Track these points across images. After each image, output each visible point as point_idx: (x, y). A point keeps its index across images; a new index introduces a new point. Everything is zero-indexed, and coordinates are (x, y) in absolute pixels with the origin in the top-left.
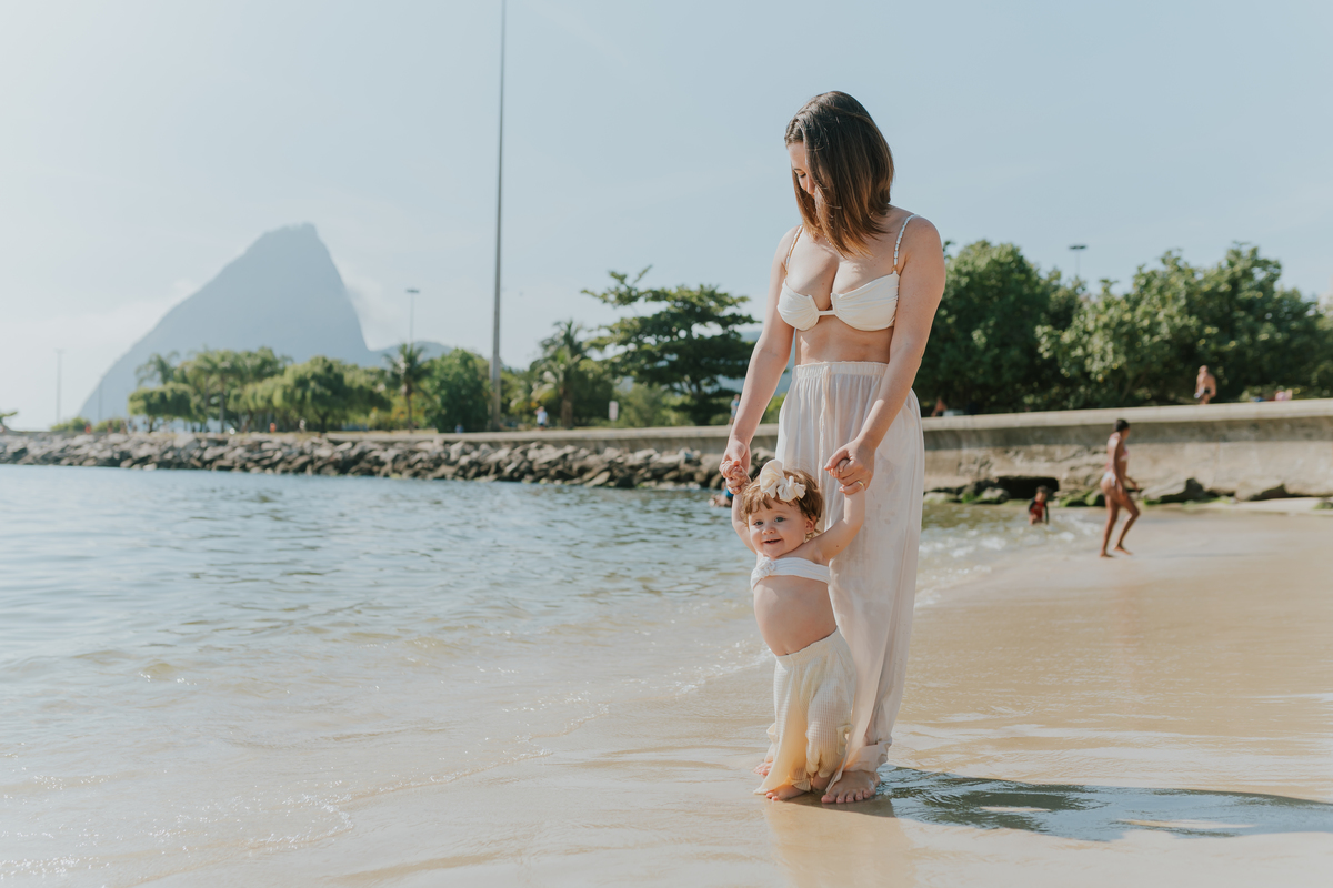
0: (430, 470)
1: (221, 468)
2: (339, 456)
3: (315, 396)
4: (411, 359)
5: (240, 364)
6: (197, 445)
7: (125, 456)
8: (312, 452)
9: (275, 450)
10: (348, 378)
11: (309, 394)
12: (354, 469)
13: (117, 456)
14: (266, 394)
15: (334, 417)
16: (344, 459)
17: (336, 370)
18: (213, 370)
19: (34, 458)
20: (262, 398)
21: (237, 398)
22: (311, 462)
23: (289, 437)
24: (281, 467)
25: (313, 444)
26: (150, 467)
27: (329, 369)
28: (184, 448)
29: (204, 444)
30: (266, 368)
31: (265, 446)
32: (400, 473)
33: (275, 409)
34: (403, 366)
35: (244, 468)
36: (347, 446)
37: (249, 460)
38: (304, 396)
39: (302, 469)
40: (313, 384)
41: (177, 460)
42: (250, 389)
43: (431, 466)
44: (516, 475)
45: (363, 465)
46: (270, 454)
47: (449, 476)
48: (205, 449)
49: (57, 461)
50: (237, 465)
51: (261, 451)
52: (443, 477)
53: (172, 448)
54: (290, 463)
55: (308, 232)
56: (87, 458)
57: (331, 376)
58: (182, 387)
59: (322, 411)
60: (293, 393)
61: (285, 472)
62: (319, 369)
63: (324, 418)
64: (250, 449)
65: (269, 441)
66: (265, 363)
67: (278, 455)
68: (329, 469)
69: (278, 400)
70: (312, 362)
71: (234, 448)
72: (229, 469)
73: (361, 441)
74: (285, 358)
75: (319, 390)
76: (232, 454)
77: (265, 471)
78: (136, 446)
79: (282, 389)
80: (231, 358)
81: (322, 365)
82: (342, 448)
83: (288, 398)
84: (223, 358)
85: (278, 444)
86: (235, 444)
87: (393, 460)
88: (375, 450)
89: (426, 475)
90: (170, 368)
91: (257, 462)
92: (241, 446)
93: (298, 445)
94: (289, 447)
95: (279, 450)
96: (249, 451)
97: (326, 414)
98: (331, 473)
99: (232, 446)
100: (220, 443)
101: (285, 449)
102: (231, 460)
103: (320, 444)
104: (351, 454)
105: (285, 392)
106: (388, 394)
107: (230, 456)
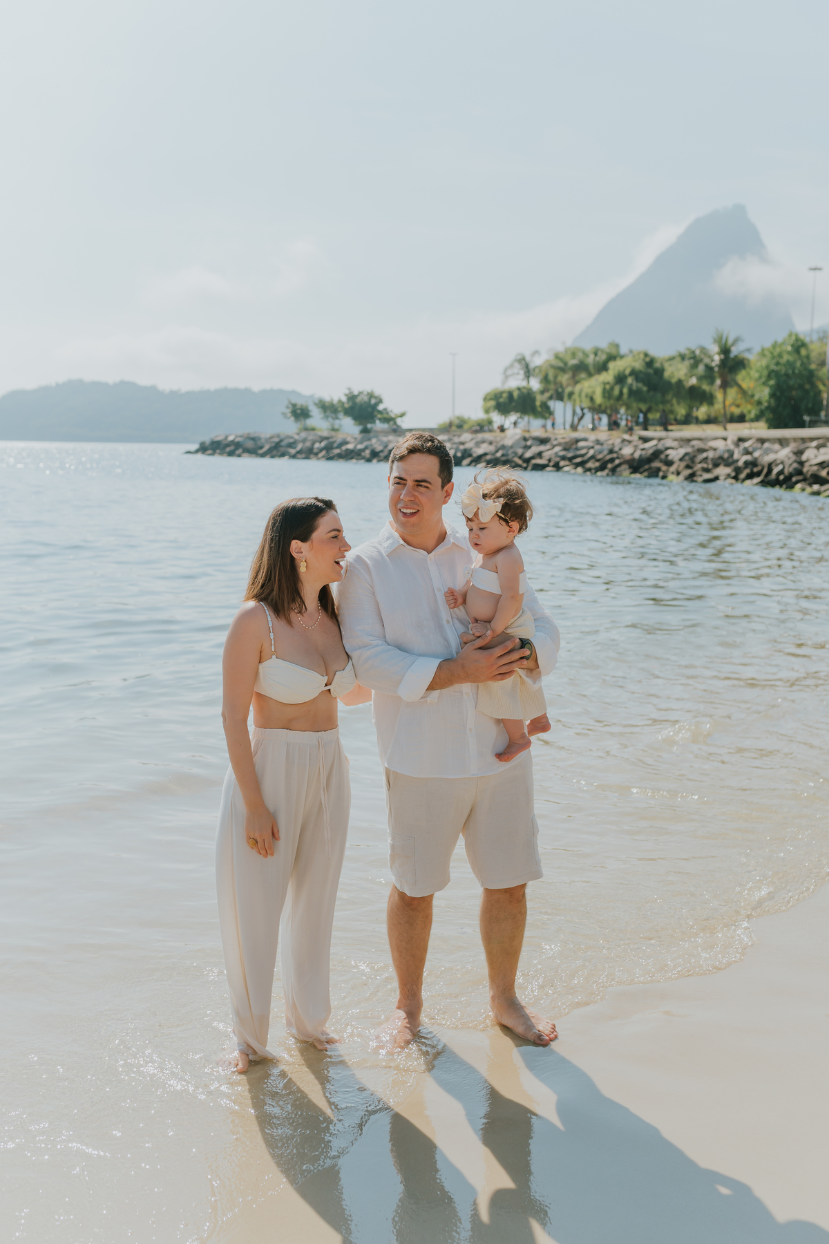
0: (707, 470)
1: (536, 467)
2: (638, 454)
3: (632, 393)
4: (725, 351)
5: (586, 361)
6: (523, 443)
7: (467, 453)
9: (589, 448)
10: (667, 371)
11: (625, 391)
12: (647, 467)
13: (459, 454)
14: (590, 391)
17: (657, 363)
18: (566, 367)
22: (612, 460)
25: (624, 440)
26: (482, 465)
27: (650, 363)
28: (512, 447)
29: (529, 443)
31: (581, 444)
32: (678, 474)
34: (717, 358)
35: (557, 467)
36: (651, 443)
37: (563, 458)
38: (621, 393)
39: (602, 468)
40: (630, 380)
41: (504, 458)
43: (710, 466)
44: (782, 477)
45: (656, 464)
46: (583, 452)
47: (722, 478)
48: (530, 447)
50: (552, 464)
51: (577, 449)
52: (716, 479)
53: (503, 447)
55: (738, 213)
57: (651, 371)
59: (644, 407)
60: (612, 389)
61: (589, 470)
62: (639, 365)
64: (567, 446)
65: (585, 440)
67: (591, 452)
68: (625, 467)
69: (599, 399)
70: (635, 357)
71: (554, 446)
72: (543, 467)
75: (635, 386)
76: (549, 453)
77: (575, 468)
78: (478, 444)
79: (602, 386)
80: (580, 355)
81: (644, 360)
82: (647, 445)
83: (607, 395)
84: (574, 355)
85: (593, 442)
86: (555, 443)
87: (681, 460)
88: (672, 448)
89: (701, 476)
90: (532, 366)
91: (570, 459)
92: (559, 444)
93: (610, 442)
94: (602, 444)
95: (593, 447)
96: (565, 449)
97: (649, 410)
98: (625, 471)
99: (552, 444)
100: (543, 441)
101: (598, 447)
102: (548, 458)
103: (630, 442)
104: (651, 451)
105: (604, 389)
106: (705, 387)
107: (547, 455)
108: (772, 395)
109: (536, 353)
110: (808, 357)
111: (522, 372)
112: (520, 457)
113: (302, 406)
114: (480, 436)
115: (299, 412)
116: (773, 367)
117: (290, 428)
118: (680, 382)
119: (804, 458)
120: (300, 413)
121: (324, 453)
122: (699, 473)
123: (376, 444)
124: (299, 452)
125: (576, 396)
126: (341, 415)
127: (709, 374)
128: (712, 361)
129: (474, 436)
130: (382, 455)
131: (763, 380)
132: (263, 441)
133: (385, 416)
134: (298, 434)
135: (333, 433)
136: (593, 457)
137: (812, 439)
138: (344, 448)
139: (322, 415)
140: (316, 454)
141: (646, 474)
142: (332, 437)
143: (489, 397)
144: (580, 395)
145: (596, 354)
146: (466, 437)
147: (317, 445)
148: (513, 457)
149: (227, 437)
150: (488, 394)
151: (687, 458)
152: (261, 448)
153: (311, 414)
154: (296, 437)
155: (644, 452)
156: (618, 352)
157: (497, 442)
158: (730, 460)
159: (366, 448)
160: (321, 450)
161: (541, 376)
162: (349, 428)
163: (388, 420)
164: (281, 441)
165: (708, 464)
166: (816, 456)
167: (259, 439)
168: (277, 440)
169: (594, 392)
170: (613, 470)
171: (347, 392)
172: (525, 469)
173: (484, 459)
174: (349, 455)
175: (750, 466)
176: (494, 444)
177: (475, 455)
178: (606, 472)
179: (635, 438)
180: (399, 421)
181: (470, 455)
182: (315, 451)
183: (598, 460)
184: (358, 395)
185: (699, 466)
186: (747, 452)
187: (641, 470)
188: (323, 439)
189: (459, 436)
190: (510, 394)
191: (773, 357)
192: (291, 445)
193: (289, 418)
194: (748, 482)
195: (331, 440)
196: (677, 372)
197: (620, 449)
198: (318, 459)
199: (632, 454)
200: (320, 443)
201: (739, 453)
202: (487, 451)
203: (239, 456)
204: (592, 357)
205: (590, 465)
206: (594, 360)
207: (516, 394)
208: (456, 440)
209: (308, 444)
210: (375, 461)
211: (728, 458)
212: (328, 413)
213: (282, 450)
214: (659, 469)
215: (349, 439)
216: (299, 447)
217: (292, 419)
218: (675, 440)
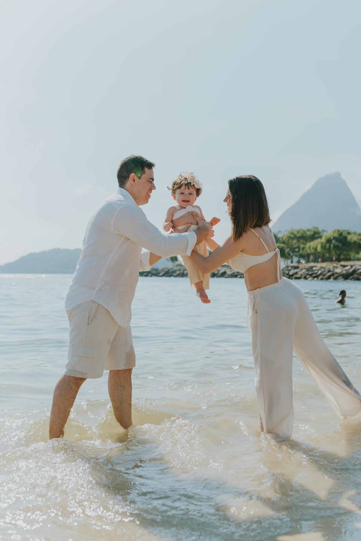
1: (296, 278)
2: (344, 272)
3: (335, 247)
5: (305, 235)
6: (287, 269)
8: (334, 270)
9: (318, 270)
10: (349, 237)
11: (332, 246)
12: (351, 277)
14: (314, 246)
15: (344, 255)
16: (347, 273)
17: (344, 234)
18: (295, 237)
19: (228, 275)
20: (313, 248)
21: (303, 248)
22: (333, 275)
23: (324, 265)
24: (321, 277)
25: (334, 267)
27: (341, 234)
29: (290, 268)
30: (315, 235)
31: (314, 269)
33: (319, 253)
35: (305, 278)
36: (349, 267)
37: (308, 274)
38: (330, 247)
39: (329, 278)
40: (333, 241)
42: (308, 244)
45: (355, 276)
46: (316, 272)
48: (290, 270)
49: (236, 276)
50: (303, 277)
51: (313, 271)
54: (324, 275)
55: (338, 176)
57: (342, 238)
58: (282, 245)
59: (338, 252)
60: (325, 245)
61: (322, 279)
62: (336, 235)
63: (339, 256)
64: (308, 270)
65: (317, 266)
66: (315, 233)
67: (320, 272)
68: (340, 277)
69: (319, 249)
70: (333, 232)
71: (302, 270)
72: (299, 278)
73: (355, 265)
74: (323, 231)
75: (336, 244)
77: (314, 279)
80: (301, 232)
82: (346, 268)
83: (323, 247)
84: (298, 232)
91: (311, 275)
92: (304, 269)
93: (328, 267)
94: (324, 268)
95: (320, 270)
97: (340, 254)
98: (341, 279)
99: (300, 269)
100: (296, 268)
101: (322, 270)
103: (337, 267)
104: (350, 271)
105: (322, 245)
107: (300, 273)
120: (174, 259)
130: (218, 275)
136: (321, 274)
145: (309, 232)
152: (159, 273)
155: (348, 271)
164: (169, 270)
168: (167, 270)
178: (332, 279)
187: (349, 278)
196: (353, 238)
199: (342, 272)
209: (182, 271)
213: (170, 274)
214: (359, 277)
216: (178, 273)
217: (171, 261)
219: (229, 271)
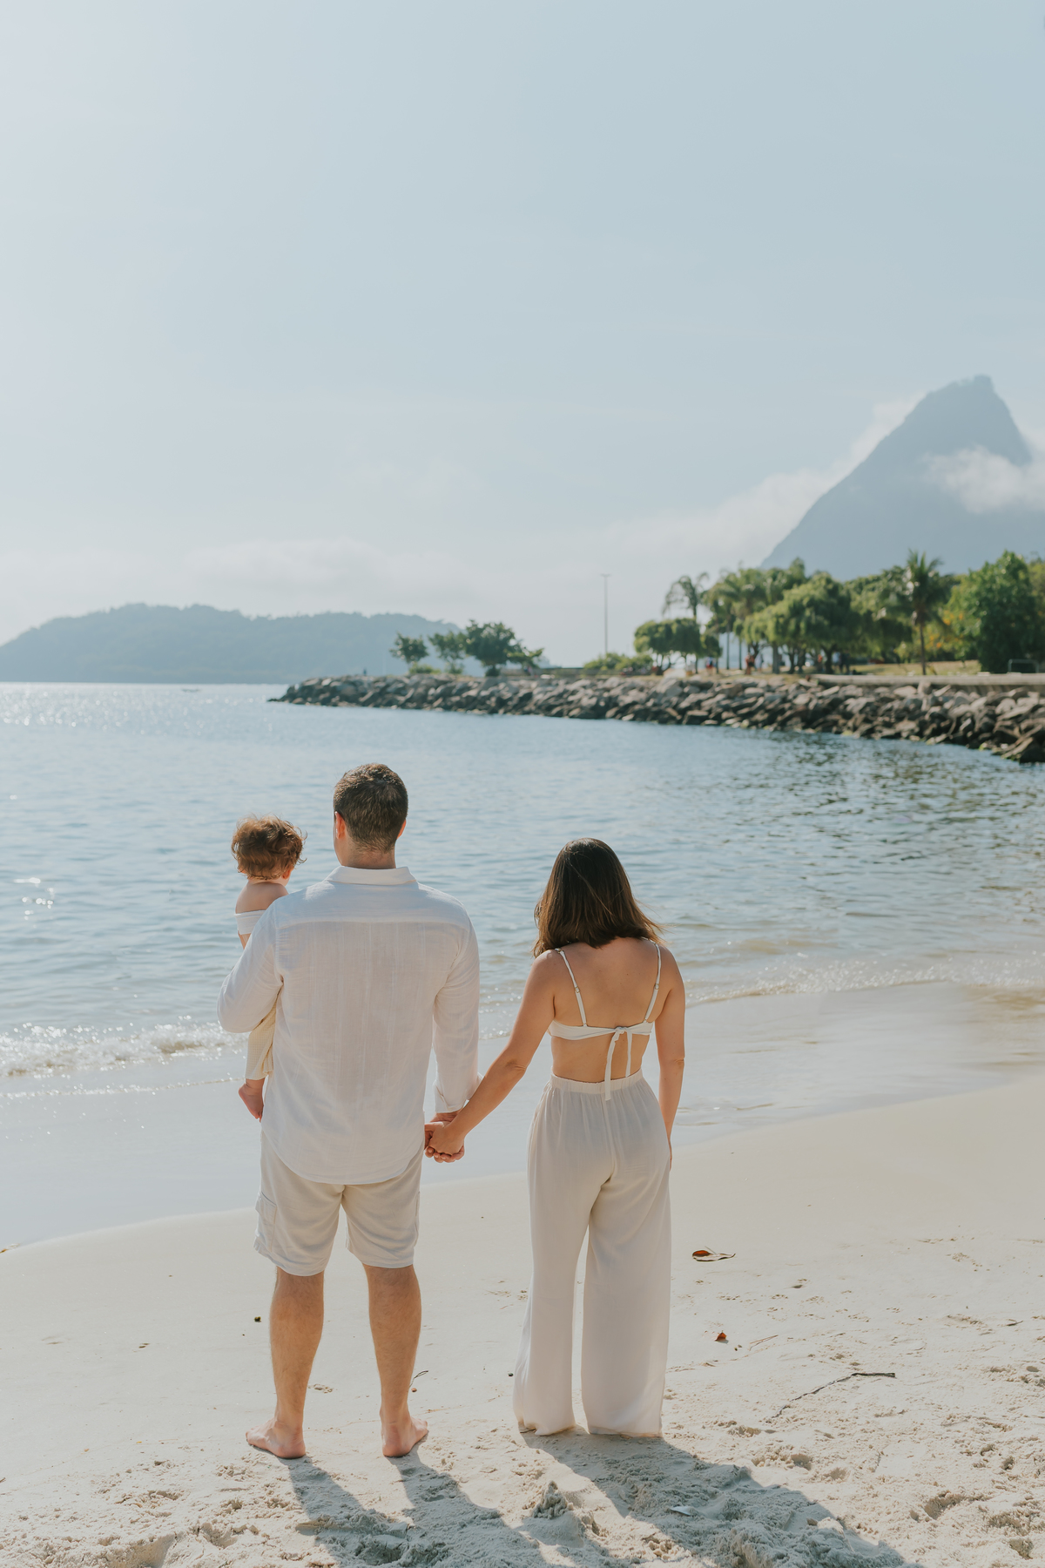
0: (888, 725)
1: (692, 720)
2: (815, 704)
3: (809, 627)
4: (921, 576)
6: (679, 690)
7: (612, 702)
9: (759, 696)
10: (857, 601)
11: (802, 625)
12: (821, 720)
14: (760, 625)
16: (818, 706)
17: (843, 591)
19: (533, 706)
20: (757, 631)
22: (783, 712)
23: (777, 680)
25: (800, 686)
27: (833, 590)
28: (665, 694)
31: (749, 691)
32: (855, 729)
34: (911, 586)
35: (719, 721)
36: (834, 689)
37: (727, 708)
38: (798, 627)
39: (772, 721)
40: (808, 613)
41: (655, 709)
43: (893, 720)
45: (834, 717)
46: (751, 700)
47: (904, 735)
48: (687, 695)
50: (712, 716)
51: (744, 697)
52: (897, 736)
53: (655, 695)
55: (983, 387)
56: (578, 704)
57: (834, 601)
60: (787, 623)
62: (820, 593)
64: (729, 694)
65: (754, 685)
67: (761, 701)
68: (795, 720)
70: (817, 583)
71: (716, 694)
72: (697, 721)
75: (815, 619)
76: (710, 702)
77: (741, 721)
78: (626, 691)
79: (775, 620)
80: (755, 578)
81: (825, 587)
82: (827, 693)
83: (780, 630)
85: (763, 688)
86: (717, 689)
87: (861, 711)
88: (854, 697)
89: (880, 732)
90: (699, 590)
91: (735, 710)
92: (722, 692)
93: (784, 688)
94: (773, 691)
95: (762, 695)
96: (729, 697)
99: (714, 691)
100: (703, 687)
101: (768, 695)
102: (707, 708)
103: (807, 688)
104: (827, 701)
105: (777, 623)
106: (901, 619)
107: (706, 705)
108: (985, 629)
109: (704, 575)
110: (1027, 581)
111: (687, 599)
112: (675, 708)
113: (415, 641)
114: (629, 681)
115: (411, 648)
116: (984, 594)
117: (400, 669)
118: (869, 613)
119: (998, 710)
120: (413, 650)
121: (440, 701)
122: (878, 728)
123: (504, 690)
124: (409, 700)
125: (745, 632)
126: (462, 653)
127: (904, 605)
128: (905, 589)
129: (622, 680)
131: (974, 610)
132: (366, 686)
133: (517, 654)
134: (409, 677)
135: (452, 676)
136: (762, 707)
137: (1012, 687)
138: (465, 695)
139: (439, 654)
140: (431, 703)
141: (819, 728)
142: (451, 682)
143: (641, 632)
144: (749, 631)
145: (774, 578)
146: (613, 681)
147: (432, 691)
148: (667, 707)
149: (321, 681)
150: (640, 629)
151: (868, 709)
152: (363, 695)
153: (428, 651)
154: (407, 681)
155: (820, 702)
156: (802, 574)
157: (649, 689)
158: (917, 712)
159: (492, 695)
160: (437, 697)
161: (710, 604)
162: (473, 669)
163: (521, 659)
164: (388, 686)
165: (890, 718)
166: (1012, 708)
167: (361, 683)
168: (382, 684)
169: (766, 627)
170: (783, 725)
171: (470, 625)
172: (679, 723)
173: (631, 709)
174: (470, 704)
175: (937, 721)
176: (646, 691)
177: (621, 704)
178: (775, 725)
179: (813, 683)
180: (535, 660)
181: (616, 705)
182: (430, 698)
183: (767, 711)
184: (484, 628)
185: (880, 719)
186: (936, 703)
187: (815, 724)
188: (439, 683)
189: (605, 680)
190: (668, 627)
191: (984, 582)
192: (400, 692)
193: (399, 657)
194: (932, 740)
195: (449, 685)
196: (866, 601)
197: (795, 697)
198: (433, 708)
199: (807, 704)
200: (436, 688)
201: (927, 703)
202: (637, 699)
203: (335, 705)
204: (770, 581)
205: (759, 717)
206: (772, 585)
207: (674, 628)
208: (601, 685)
209: (421, 690)
210: (501, 711)
211: (915, 710)
212: (447, 650)
213: (389, 697)
214: (835, 723)
215: (470, 684)
217: (403, 657)
218: (859, 686)
219: (539, 693)
